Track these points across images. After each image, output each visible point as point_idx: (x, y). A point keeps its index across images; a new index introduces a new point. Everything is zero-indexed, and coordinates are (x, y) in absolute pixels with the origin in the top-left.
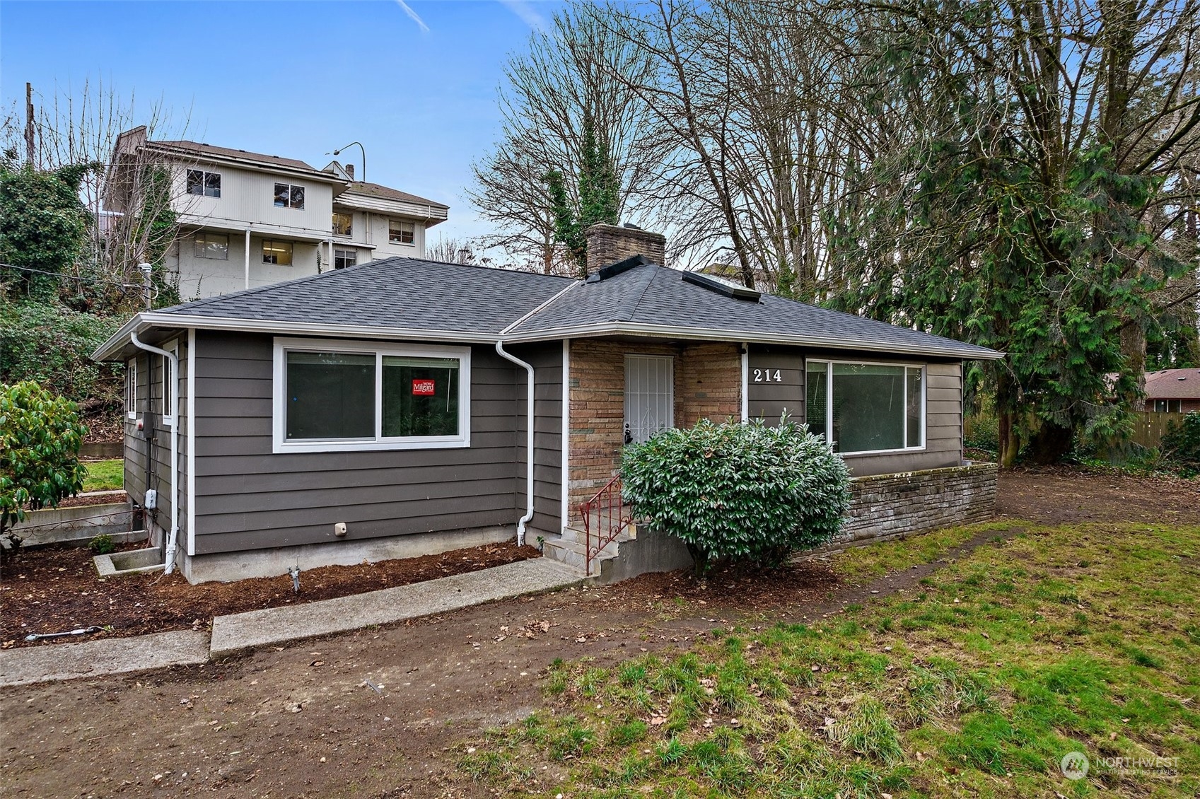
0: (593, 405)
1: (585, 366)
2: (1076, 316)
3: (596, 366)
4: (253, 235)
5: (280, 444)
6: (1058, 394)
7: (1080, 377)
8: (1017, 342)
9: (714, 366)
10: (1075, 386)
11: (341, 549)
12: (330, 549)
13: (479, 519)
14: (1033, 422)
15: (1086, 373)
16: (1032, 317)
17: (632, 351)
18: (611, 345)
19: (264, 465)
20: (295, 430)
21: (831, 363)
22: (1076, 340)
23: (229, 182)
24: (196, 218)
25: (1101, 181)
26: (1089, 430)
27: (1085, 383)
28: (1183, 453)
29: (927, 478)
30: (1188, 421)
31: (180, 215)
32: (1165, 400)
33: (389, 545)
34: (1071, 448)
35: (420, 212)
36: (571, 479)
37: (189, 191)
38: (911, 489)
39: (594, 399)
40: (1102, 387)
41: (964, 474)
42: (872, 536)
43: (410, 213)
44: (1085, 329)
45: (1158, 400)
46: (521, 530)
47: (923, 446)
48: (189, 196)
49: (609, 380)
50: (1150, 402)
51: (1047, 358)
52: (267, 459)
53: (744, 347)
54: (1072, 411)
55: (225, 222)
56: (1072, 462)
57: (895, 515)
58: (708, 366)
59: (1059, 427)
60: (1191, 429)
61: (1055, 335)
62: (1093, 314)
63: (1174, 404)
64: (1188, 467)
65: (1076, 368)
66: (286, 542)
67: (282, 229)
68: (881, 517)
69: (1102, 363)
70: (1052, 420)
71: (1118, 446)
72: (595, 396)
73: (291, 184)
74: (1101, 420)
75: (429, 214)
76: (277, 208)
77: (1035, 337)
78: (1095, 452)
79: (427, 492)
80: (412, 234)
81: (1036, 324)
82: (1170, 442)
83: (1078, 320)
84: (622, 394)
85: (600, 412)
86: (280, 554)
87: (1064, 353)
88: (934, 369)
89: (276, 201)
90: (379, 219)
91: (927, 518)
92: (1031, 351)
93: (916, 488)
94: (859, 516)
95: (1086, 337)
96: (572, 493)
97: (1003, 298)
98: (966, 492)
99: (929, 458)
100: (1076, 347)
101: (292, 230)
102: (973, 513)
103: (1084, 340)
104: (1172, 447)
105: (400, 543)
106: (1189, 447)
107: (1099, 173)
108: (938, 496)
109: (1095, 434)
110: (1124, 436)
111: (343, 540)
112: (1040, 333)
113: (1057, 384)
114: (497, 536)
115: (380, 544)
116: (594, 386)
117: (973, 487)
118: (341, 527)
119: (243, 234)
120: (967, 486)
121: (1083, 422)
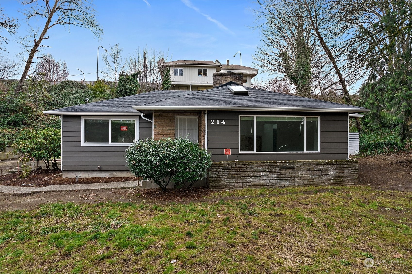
0: (161, 133)
1: (158, 121)
3: (163, 121)
4: (193, 86)
5: (83, 144)
11: (101, 173)
12: (98, 172)
17: (178, 115)
18: (169, 114)
19: (79, 149)
20: (88, 140)
21: (255, 117)
23: (185, 71)
24: (176, 82)
29: (300, 164)
31: (172, 82)
33: (114, 173)
35: (248, 72)
37: (175, 75)
38: (288, 168)
39: (162, 131)
42: (262, 185)
43: (245, 73)
47: (319, 151)
48: (175, 76)
49: (168, 125)
53: (206, 112)
55: (184, 83)
57: (278, 178)
66: (85, 169)
67: (201, 83)
68: (268, 178)
72: (162, 130)
73: (203, 69)
75: (251, 72)
76: (199, 77)
80: (246, 80)
84: (175, 130)
85: (164, 135)
89: (199, 75)
91: (301, 181)
93: (293, 167)
94: (254, 176)
98: (331, 172)
99: (322, 157)
101: (204, 83)
102: (338, 181)
105: (118, 173)
108: (309, 172)
111: (100, 170)
115: (112, 172)
116: (162, 127)
117: (337, 170)
118: (99, 167)
119: (189, 86)
120: (332, 169)
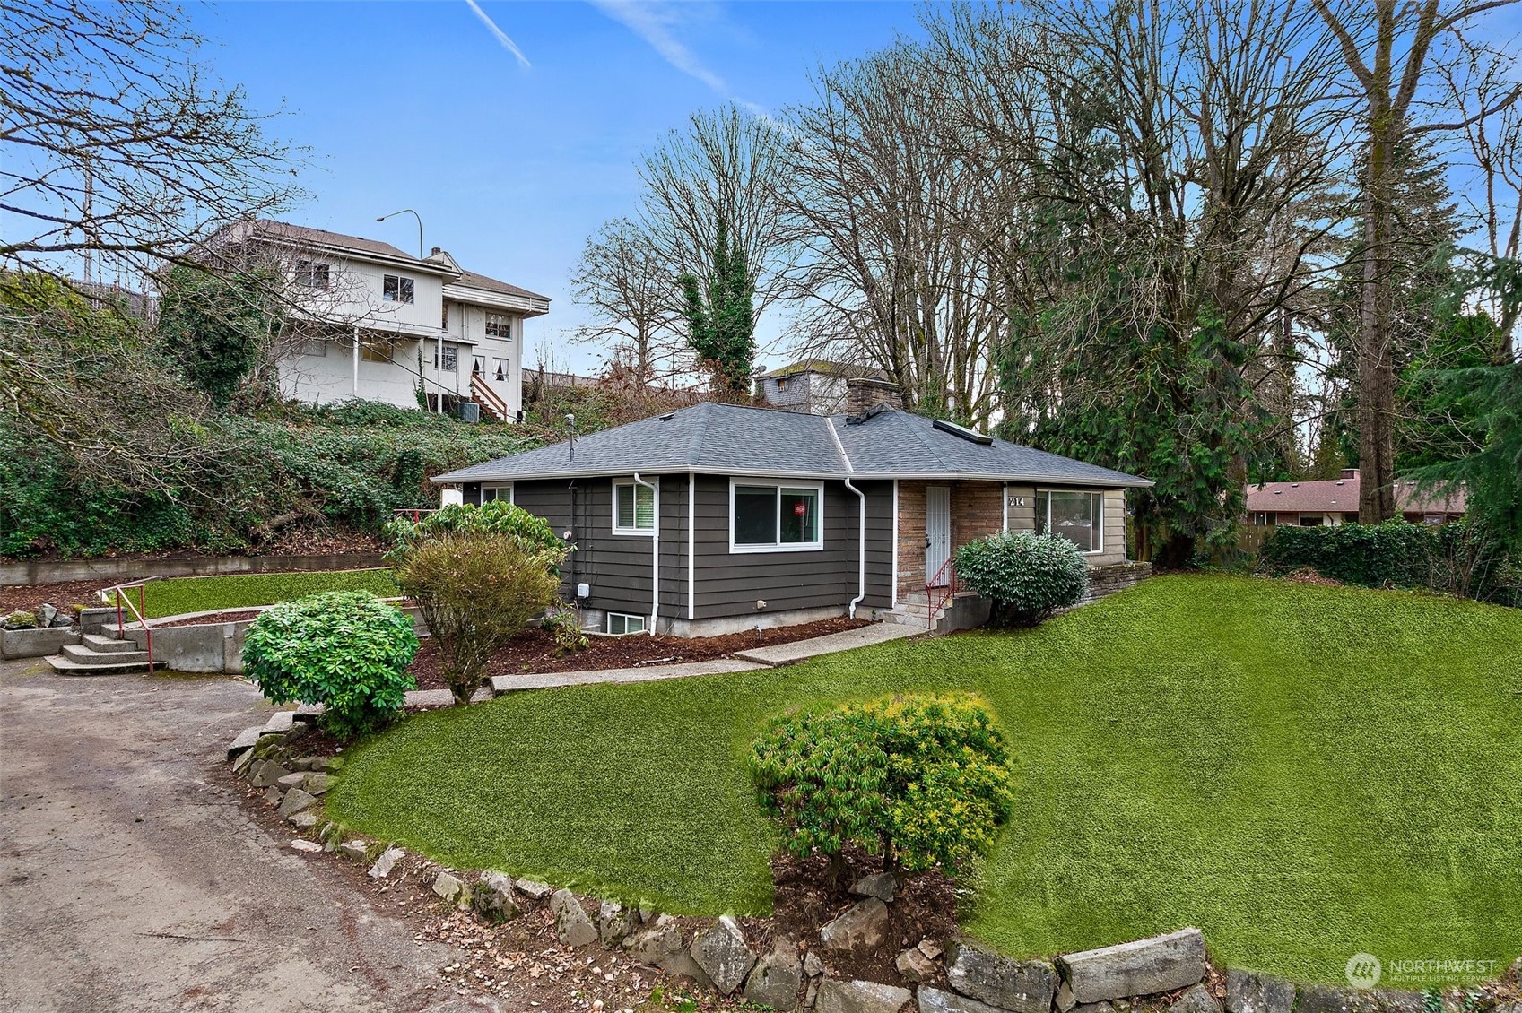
0: (913, 521)
1: (906, 497)
2: (1201, 450)
3: (913, 495)
4: (362, 332)
5: (733, 548)
6: (1185, 511)
7: (1201, 497)
8: (1154, 468)
9: (983, 495)
10: (1198, 505)
11: (759, 618)
12: (754, 618)
13: (827, 601)
14: (1162, 534)
15: (1206, 494)
16: (1166, 449)
17: (931, 484)
19: (724, 561)
20: (739, 538)
21: (1050, 491)
22: (1199, 468)
25: (1219, 345)
26: (1208, 540)
27: (1206, 503)
28: (1275, 559)
29: (1108, 571)
30: (1279, 533)
32: (1263, 512)
33: (782, 616)
34: (1192, 556)
35: (520, 304)
36: (899, 571)
39: (912, 518)
40: (1217, 504)
41: (1131, 570)
43: (511, 306)
44: (1206, 461)
45: (1259, 513)
46: (852, 608)
47: (1101, 551)
49: (918, 505)
50: (1251, 515)
51: (1177, 482)
52: (726, 557)
53: (1005, 483)
54: (1196, 524)
56: (1194, 567)
58: (977, 495)
59: (1185, 536)
60: (1280, 538)
61: (1184, 465)
62: (1212, 449)
63: (1271, 515)
64: (1278, 569)
65: (1199, 491)
66: (735, 612)
67: (391, 325)
69: (1216, 484)
70: (1181, 532)
71: (1228, 552)
72: (912, 515)
73: (400, 276)
74: (1217, 531)
75: (528, 306)
76: (386, 301)
77: (1168, 465)
78: (1209, 559)
79: (801, 581)
80: (511, 328)
81: (1170, 454)
82: (1265, 550)
83: (1202, 454)
84: (925, 514)
85: (913, 526)
86: (730, 621)
87: (1191, 479)
88: (1108, 494)
89: (385, 293)
90: (476, 311)
92: (1165, 476)
93: (1104, 578)
95: (1207, 467)
96: (899, 580)
97: (1142, 431)
99: (1105, 559)
100: (1200, 474)
101: (402, 326)
103: (1205, 469)
104: (1267, 553)
105: (787, 615)
106: (1279, 554)
107: (1216, 340)
109: (1213, 542)
110: (1233, 544)
111: (761, 612)
112: (1173, 462)
113: (1185, 503)
114: (835, 613)
115: (777, 615)
116: (913, 509)
118: (761, 603)
119: (351, 330)
121: (1204, 533)
